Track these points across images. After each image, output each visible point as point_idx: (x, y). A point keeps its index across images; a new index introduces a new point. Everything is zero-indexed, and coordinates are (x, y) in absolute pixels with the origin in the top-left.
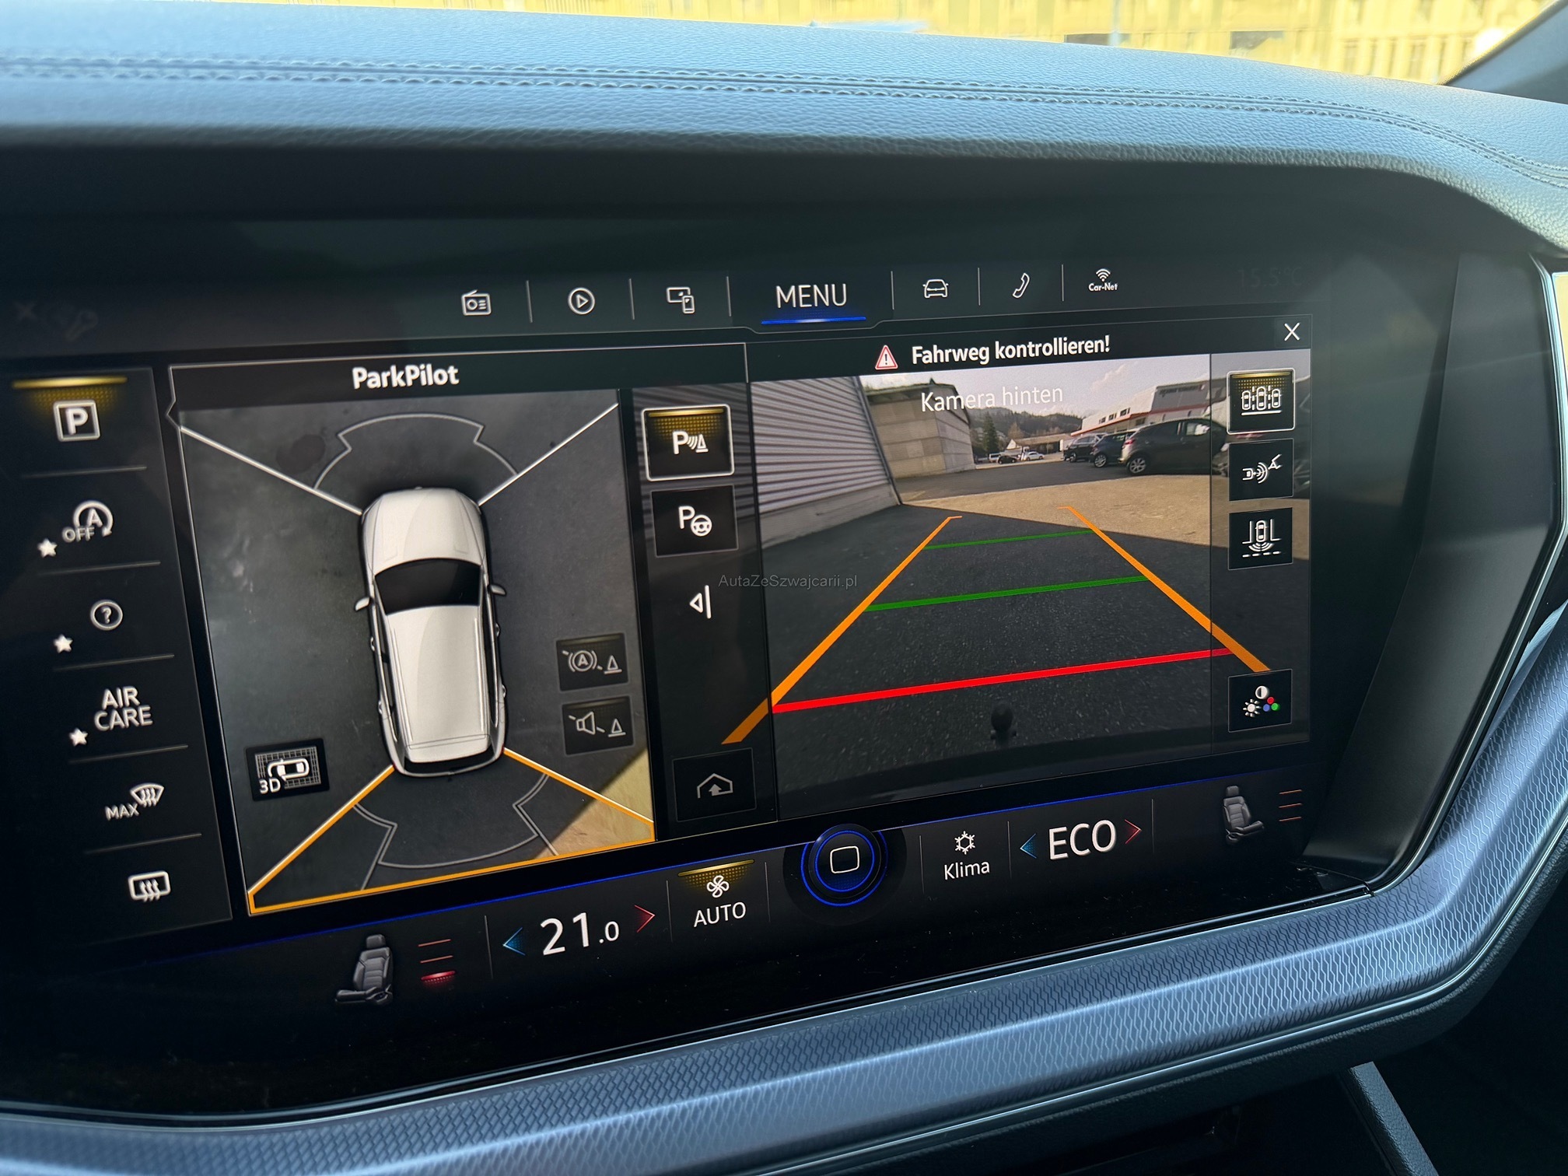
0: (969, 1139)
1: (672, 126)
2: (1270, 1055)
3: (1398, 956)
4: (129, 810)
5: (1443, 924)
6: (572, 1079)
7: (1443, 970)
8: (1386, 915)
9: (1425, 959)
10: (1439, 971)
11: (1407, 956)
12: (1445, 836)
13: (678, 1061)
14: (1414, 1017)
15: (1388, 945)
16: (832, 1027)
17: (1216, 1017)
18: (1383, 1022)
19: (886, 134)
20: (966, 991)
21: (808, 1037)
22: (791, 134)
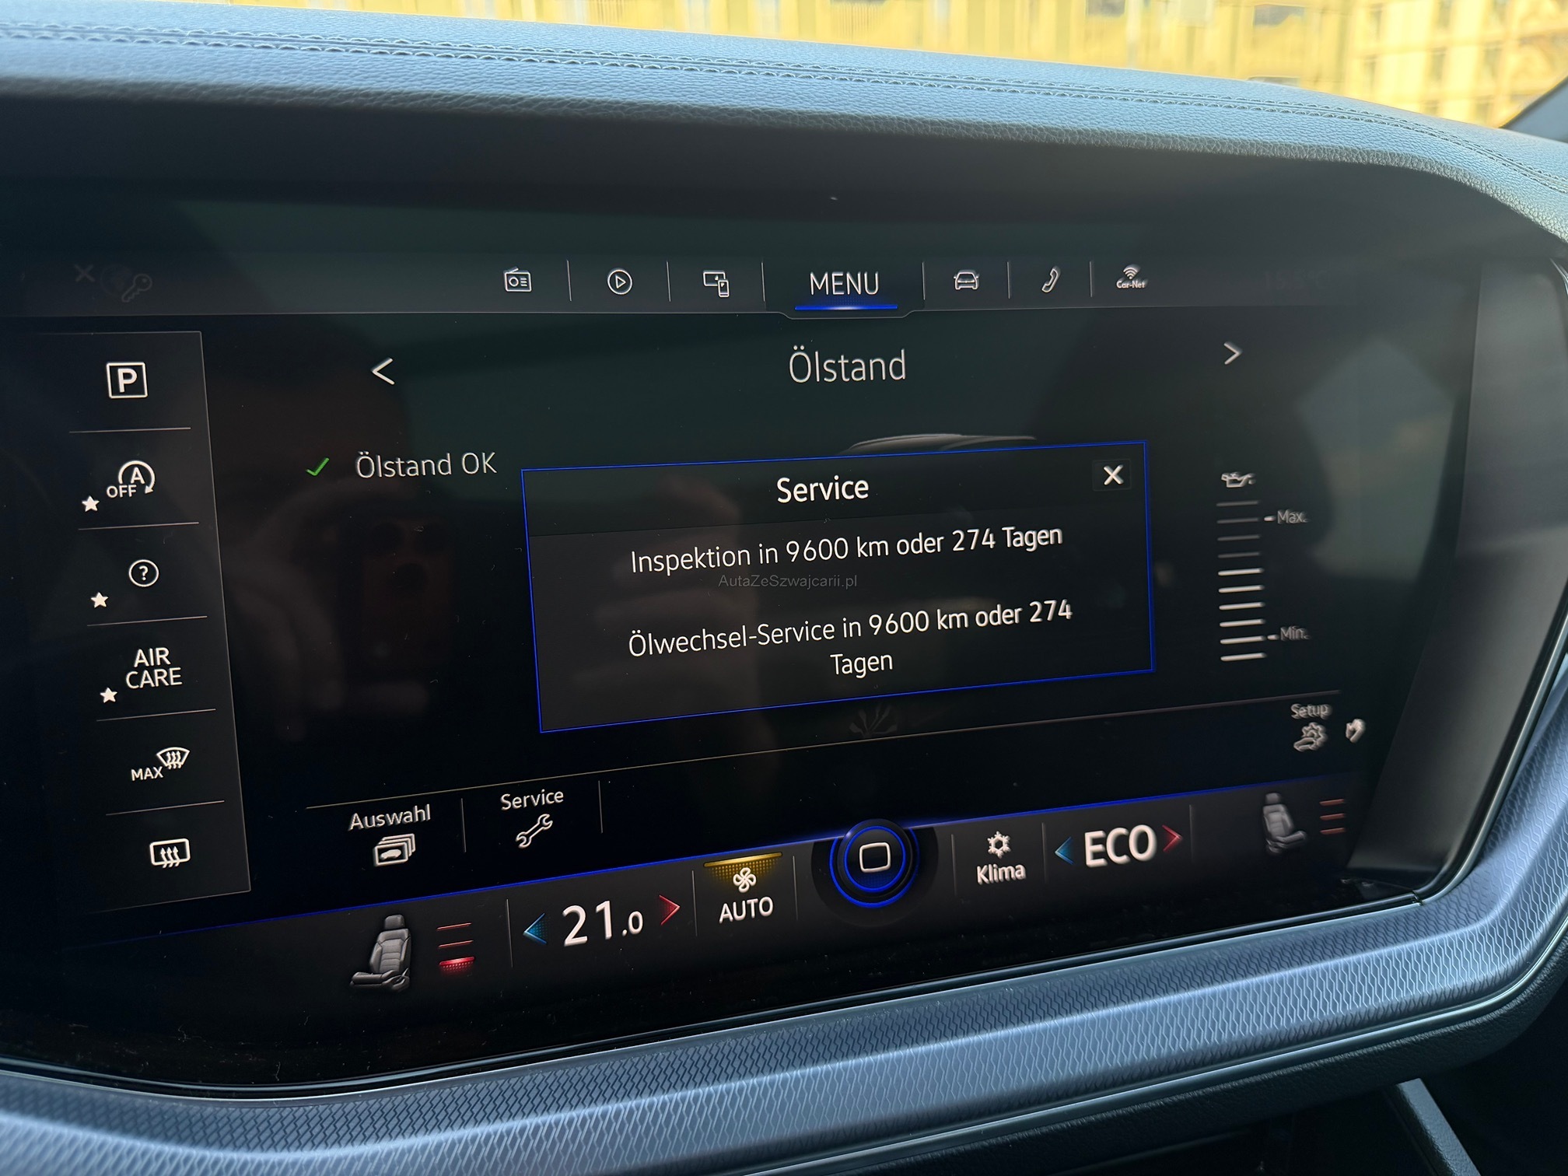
0: (1007, 1138)
1: (713, 101)
2: (1322, 1061)
3: (1452, 962)
4: (154, 773)
5: (1497, 932)
6: (593, 1064)
7: (1498, 977)
8: (1437, 923)
9: (1479, 966)
10: (1494, 979)
11: (1461, 963)
12: (1494, 844)
13: (703, 1049)
14: (1470, 1028)
15: (1440, 951)
16: (863, 1020)
17: (1263, 1020)
18: (1438, 1032)
19: (919, 116)
20: (1002, 989)
21: (838, 1029)
22: (828, 112)
